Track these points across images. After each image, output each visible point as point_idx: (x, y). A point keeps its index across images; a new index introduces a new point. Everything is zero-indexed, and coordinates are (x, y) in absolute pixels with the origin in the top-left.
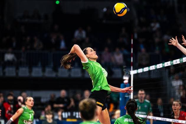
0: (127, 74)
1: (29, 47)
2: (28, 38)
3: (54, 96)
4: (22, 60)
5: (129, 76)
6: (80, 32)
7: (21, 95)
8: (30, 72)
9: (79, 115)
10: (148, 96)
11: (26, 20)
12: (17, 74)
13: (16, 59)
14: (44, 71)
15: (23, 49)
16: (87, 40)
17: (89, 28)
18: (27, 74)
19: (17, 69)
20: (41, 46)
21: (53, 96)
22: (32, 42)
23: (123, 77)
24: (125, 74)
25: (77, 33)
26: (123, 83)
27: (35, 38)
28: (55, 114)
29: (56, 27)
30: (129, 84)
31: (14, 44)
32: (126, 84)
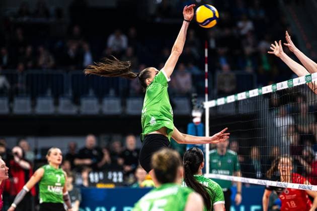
0: (199, 107)
1: (30, 64)
2: (29, 49)
3: (75, 146)
4: (19, 85)
5: (202, 111)
6: (118, 38)
7: (18, 145)
8: (34, 105)
9: (118, 177)
10: (234, 145)
11: (25, 19)
12: (11, 109)
13: (8, 85)
14: (56, 104)
15: (21, 67)
16: (130, 51)
17: (132, 31)
18: (28, 110)
19: (11, 100)
20: (52, 62)
21: (72, 146)
22: (36, 54)
23: (191, 112)
24: (195, 107)
25: (112, 40)
26: (192, 122)
27: (41, 49)
28: (77, 175)
29: (76, 30)
30: (202, 125)
31: (5, 60)
32: (197, 124)
